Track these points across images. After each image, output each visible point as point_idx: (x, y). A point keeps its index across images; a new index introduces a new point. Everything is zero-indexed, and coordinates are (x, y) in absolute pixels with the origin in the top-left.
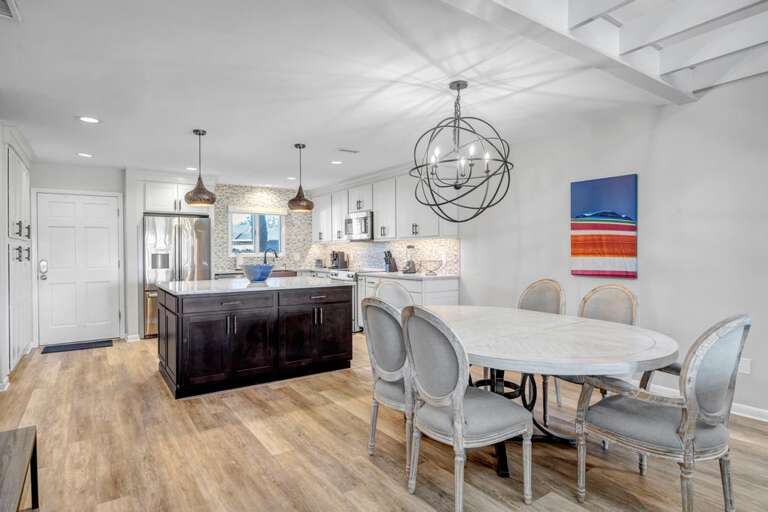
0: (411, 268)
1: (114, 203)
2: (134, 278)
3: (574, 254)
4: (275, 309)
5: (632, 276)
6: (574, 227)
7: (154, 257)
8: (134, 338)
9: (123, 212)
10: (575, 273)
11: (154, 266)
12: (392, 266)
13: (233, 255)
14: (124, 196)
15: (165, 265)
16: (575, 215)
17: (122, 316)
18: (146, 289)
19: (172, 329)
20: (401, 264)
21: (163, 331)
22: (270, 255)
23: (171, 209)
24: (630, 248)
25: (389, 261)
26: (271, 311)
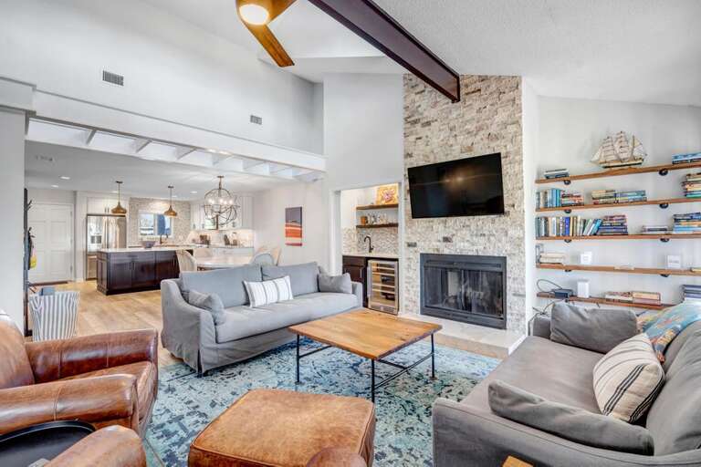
0: (235, 244)
1: (69, 209)
2: (81, 248)
3: (287, 236)
4: (154, 259)
5: (301, 245)
6: (287, 226)
7: (93, 238)
8: (80, 280)
9: (74, 214)
10: (288, 244)
11: (93, 242)
12: (227, 243)
13: (140, 236)
14: (75, 206)
15: (99, 241)
16: (287, 221)
17: (73, 269)
18: (87, 254)
19: (105, 276)
20: (231, 242)
21: (99, 277)
22: (164, 236)
23: (103, 212)
24: (300, 235)
25: (226, 239)
26: (152, 260)
